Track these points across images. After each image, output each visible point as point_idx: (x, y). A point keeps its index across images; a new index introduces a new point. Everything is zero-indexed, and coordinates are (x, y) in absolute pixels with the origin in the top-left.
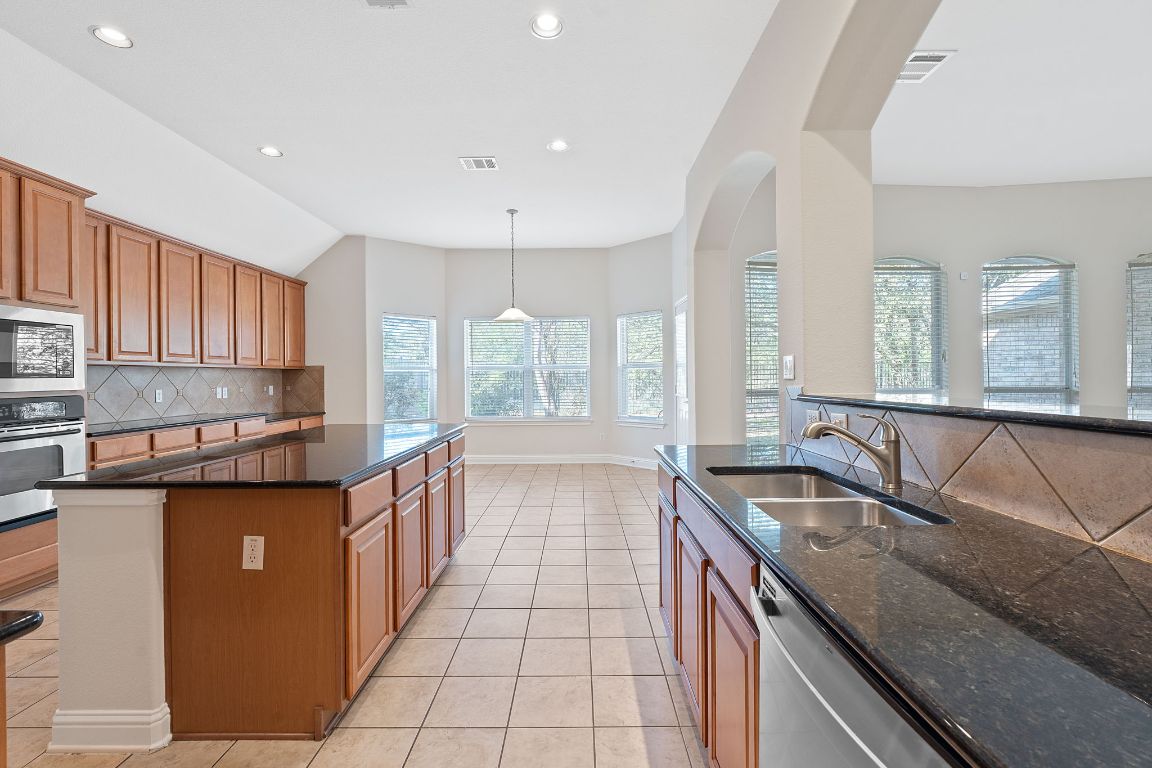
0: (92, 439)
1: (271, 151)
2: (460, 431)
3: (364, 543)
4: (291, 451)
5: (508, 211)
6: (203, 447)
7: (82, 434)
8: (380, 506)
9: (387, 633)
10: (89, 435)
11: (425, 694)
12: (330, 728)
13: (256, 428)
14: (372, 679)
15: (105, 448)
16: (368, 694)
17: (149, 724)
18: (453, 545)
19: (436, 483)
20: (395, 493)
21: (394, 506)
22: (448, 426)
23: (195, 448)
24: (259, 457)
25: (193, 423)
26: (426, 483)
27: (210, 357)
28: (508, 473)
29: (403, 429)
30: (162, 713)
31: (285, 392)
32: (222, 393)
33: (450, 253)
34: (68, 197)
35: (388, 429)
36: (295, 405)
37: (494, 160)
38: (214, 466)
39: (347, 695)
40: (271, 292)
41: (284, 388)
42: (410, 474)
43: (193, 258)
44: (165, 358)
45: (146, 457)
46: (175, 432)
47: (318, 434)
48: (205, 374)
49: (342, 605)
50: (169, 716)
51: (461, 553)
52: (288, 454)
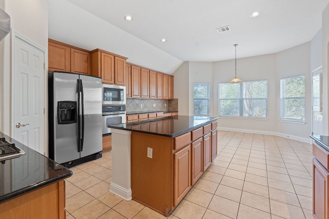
0: (127, 115)
1: (164, 40)
2: (216, 120)
3: (181, 156)
4: (170, 121)
5: (234, 45)
6: (140, 120)
7: (125, 114)
8: (186, 144)
9: (188, 186)
10: (126, 115)
11: (200, 213)
12: (169, 213)
13: (161, 115)
14: (183, 200)
15: (130, 118)
16: (182, 205)
17: (127, 193)
18: (213, 158)
19: (207, 137)
20: (192, 140)
21: (191, 144)
22: (213, 118)
23: (147, 119)
24: (162, 122)
25: (147, 113)
26: (203, 137)
27: (151, 96)
28: (234, 134)
29: (199, 117)
30: (129, 191)
31: (169, 106)
32: (154, 105)
33: (214, 63)
34: (123, 60)
35: (195, 117)
36: (171, 109)
37: (229, 27)
38: (152, 124)
39: (174, 205)
40: (165, 79)
41: (169, 104)
42: (197, 134)
43: (148, 72)
44: (142, 97)
45: (137, 120)
46: (144, 115)
47: (176, 117)
48: (151, 100)
49: (173, 175)
50: (131, 192)
51: (216, 161)
52: (169, 122)
